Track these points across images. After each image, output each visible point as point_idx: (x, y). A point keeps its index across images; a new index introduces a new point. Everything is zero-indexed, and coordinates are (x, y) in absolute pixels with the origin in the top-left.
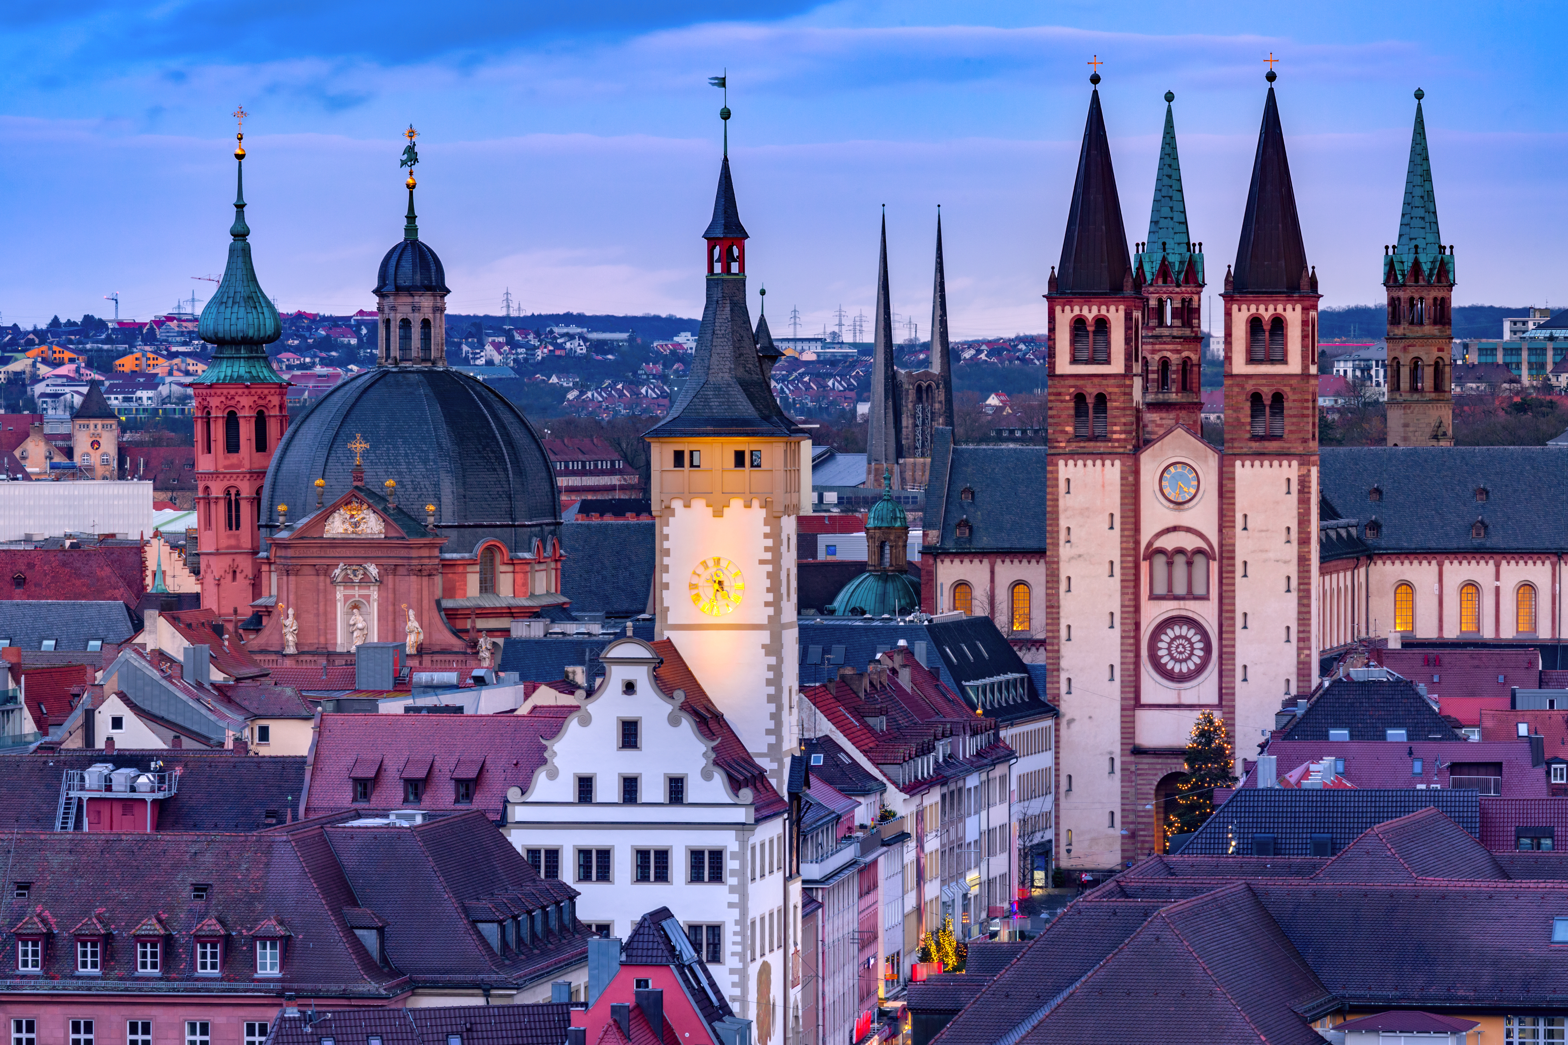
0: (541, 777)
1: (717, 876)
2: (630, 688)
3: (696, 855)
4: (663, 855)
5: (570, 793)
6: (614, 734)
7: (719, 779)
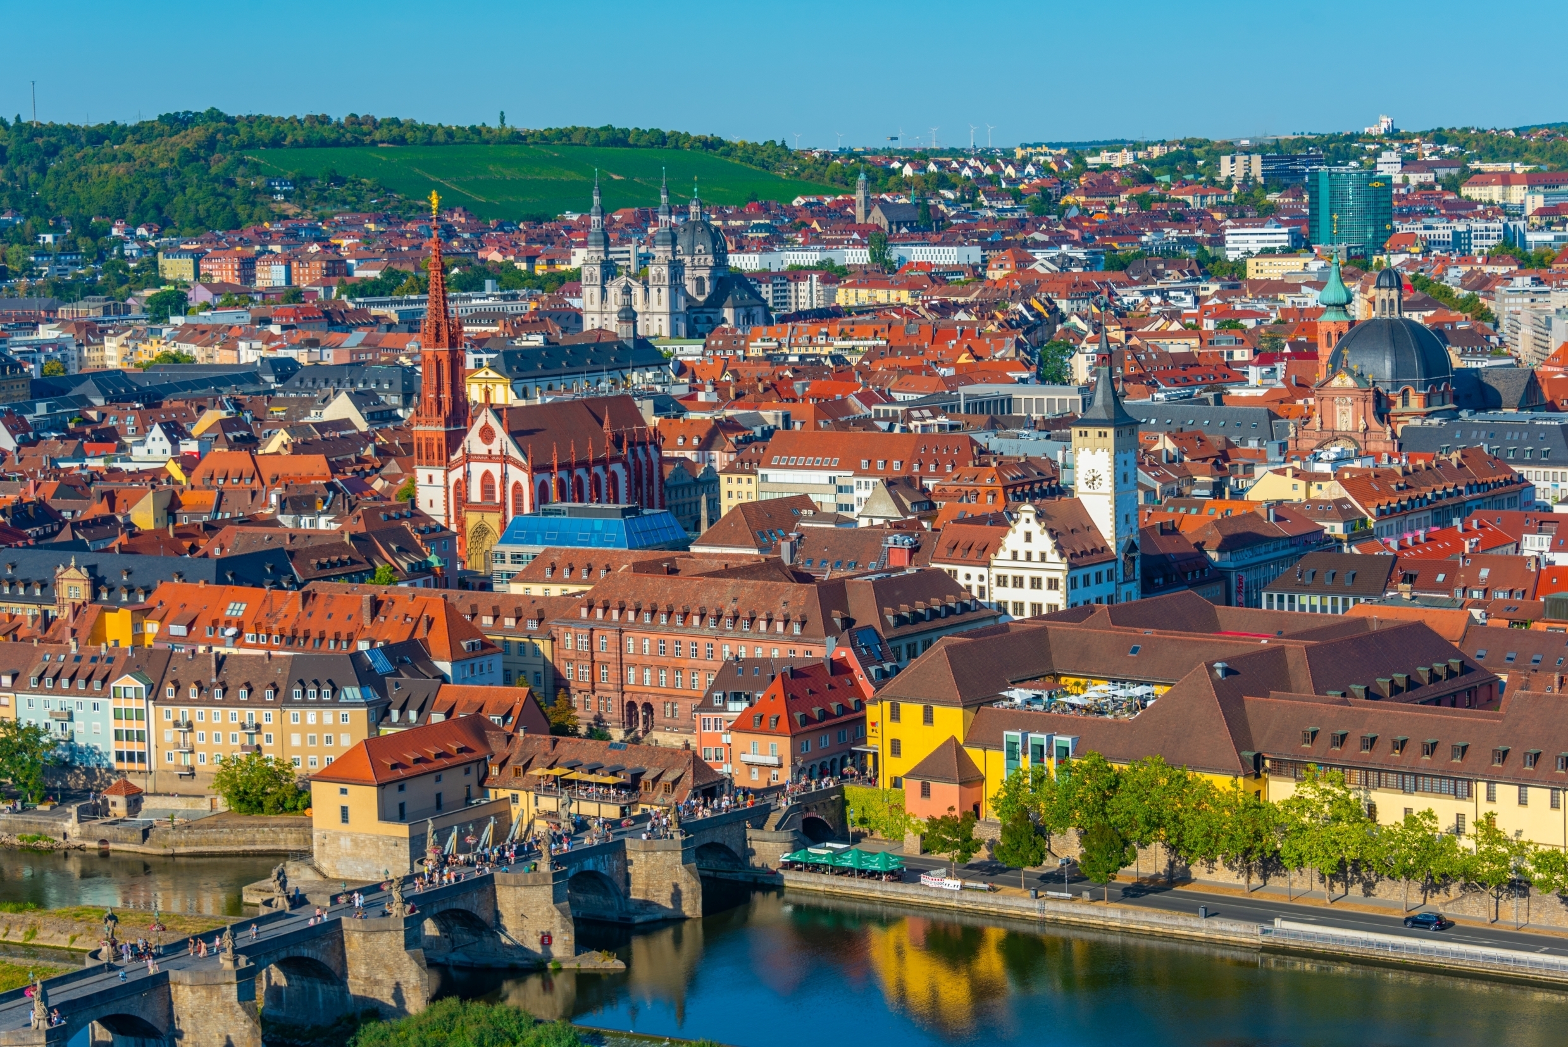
0: (1001, 551)
1: (1056, 588)
2: (1028, 521)
3: (1050, 580)
4: (1039, 579)
5: (1010, 557)
6: (1023, 537)
7: (1056, 554)
